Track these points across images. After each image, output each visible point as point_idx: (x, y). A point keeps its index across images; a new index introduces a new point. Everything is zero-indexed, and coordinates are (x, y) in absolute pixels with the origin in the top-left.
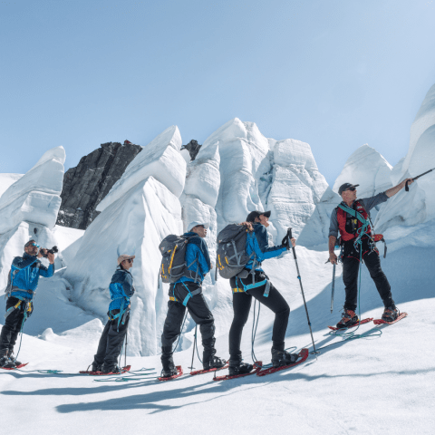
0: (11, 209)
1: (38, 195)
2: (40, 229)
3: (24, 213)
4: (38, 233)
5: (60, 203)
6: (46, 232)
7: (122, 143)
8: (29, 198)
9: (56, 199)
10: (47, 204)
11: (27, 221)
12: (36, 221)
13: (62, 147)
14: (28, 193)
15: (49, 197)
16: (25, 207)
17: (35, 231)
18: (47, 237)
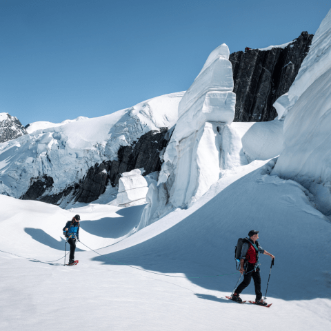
0: (191, 114)
1: (214, 95)
2: (222, 127)
3: (206, 114)
4: (221, 131)
5: (235, 98)
6: (228, 129)
7: (244, 51)
8: (207, 99)
9: (230, 95)
10: (224, 101)
11: (209, 121)
12: (217, 120)
13: (224, 45)
14: (205, 94)
15: (224, 95)
16: (206, 108)
17: (218, 129)
18: (230, 133)
